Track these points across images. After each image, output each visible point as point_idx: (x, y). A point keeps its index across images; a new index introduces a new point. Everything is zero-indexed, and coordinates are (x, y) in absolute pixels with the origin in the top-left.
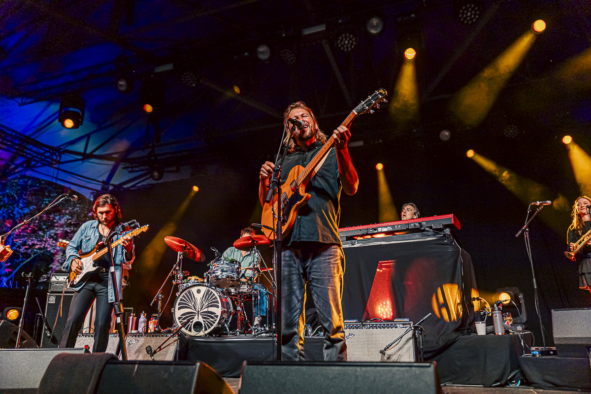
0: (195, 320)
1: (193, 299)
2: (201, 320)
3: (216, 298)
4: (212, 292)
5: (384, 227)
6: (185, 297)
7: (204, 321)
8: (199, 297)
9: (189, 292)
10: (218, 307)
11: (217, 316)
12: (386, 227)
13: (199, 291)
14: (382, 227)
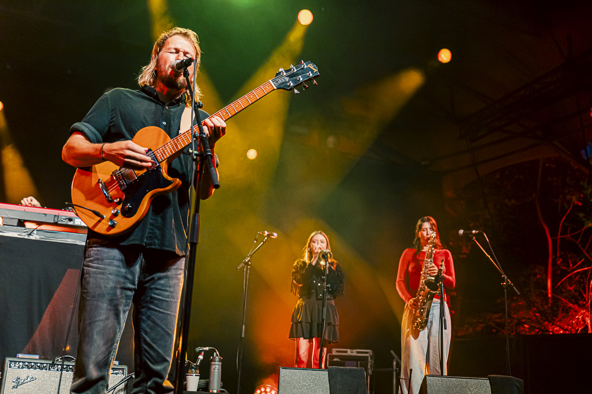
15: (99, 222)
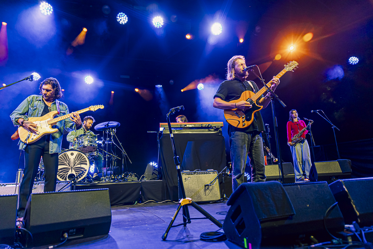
0: (70, 173)
1: (68, 159)
2: (74, 172)
3: (85, 159)
4: (82, 155)
5: (190, 125)
6: (61, 158)
7: (76, 173)
8: (72, 158)
9: (65, 155)
10: (86, 164)
11: (86, 170)
12: (191, 125)
13: (72, 154)
14: (189, 125)
15: (239, 124)
